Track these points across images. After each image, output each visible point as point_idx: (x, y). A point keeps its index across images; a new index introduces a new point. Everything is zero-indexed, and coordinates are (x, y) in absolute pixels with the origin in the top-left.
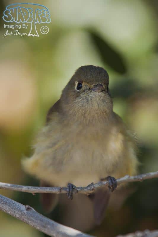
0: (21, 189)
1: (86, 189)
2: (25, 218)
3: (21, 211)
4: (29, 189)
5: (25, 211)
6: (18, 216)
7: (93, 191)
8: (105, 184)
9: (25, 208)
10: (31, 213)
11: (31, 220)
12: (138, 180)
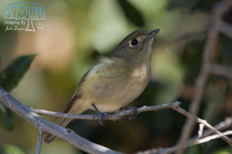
0: (63, 116)
1: (113, 117)
2: (66, 138)
3: (63, 133)
4: (69, 116)
5: (67, 133)
6: (61, 137)
7: (119, 118)
8: (128, 112)
9: (66, 130)
10: (71, 134)
11: (71, 140)
12: (154, 109)
